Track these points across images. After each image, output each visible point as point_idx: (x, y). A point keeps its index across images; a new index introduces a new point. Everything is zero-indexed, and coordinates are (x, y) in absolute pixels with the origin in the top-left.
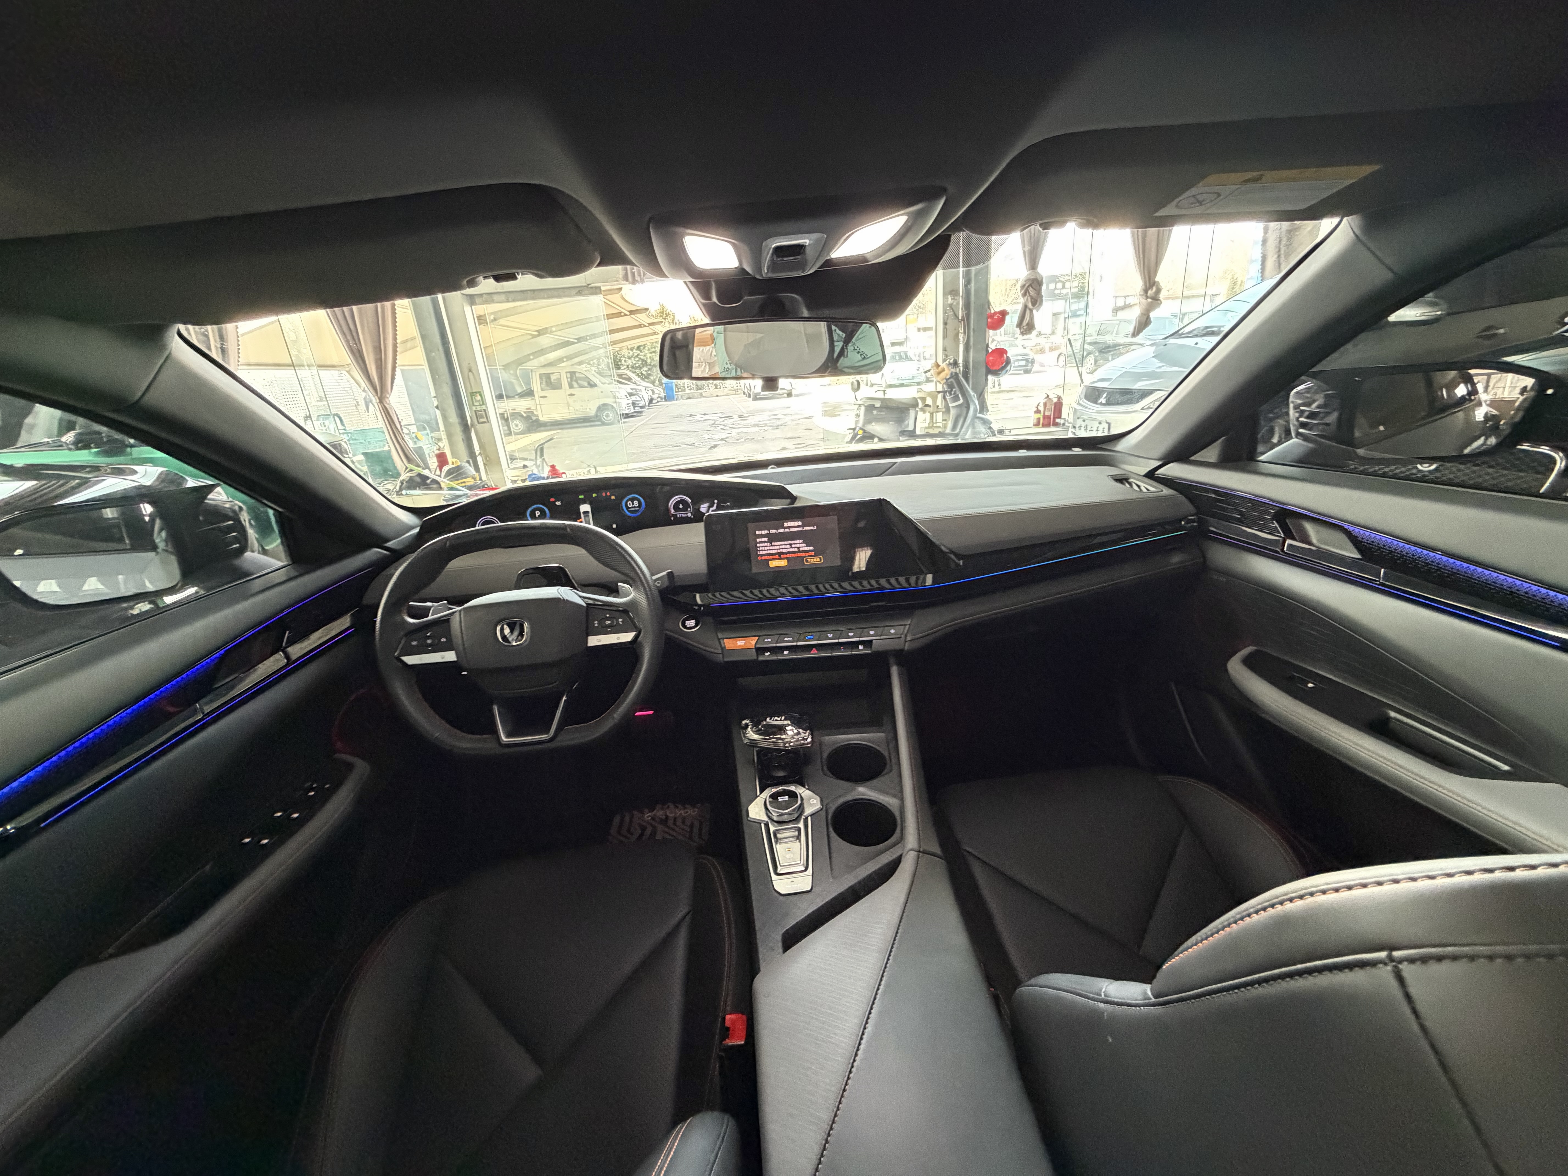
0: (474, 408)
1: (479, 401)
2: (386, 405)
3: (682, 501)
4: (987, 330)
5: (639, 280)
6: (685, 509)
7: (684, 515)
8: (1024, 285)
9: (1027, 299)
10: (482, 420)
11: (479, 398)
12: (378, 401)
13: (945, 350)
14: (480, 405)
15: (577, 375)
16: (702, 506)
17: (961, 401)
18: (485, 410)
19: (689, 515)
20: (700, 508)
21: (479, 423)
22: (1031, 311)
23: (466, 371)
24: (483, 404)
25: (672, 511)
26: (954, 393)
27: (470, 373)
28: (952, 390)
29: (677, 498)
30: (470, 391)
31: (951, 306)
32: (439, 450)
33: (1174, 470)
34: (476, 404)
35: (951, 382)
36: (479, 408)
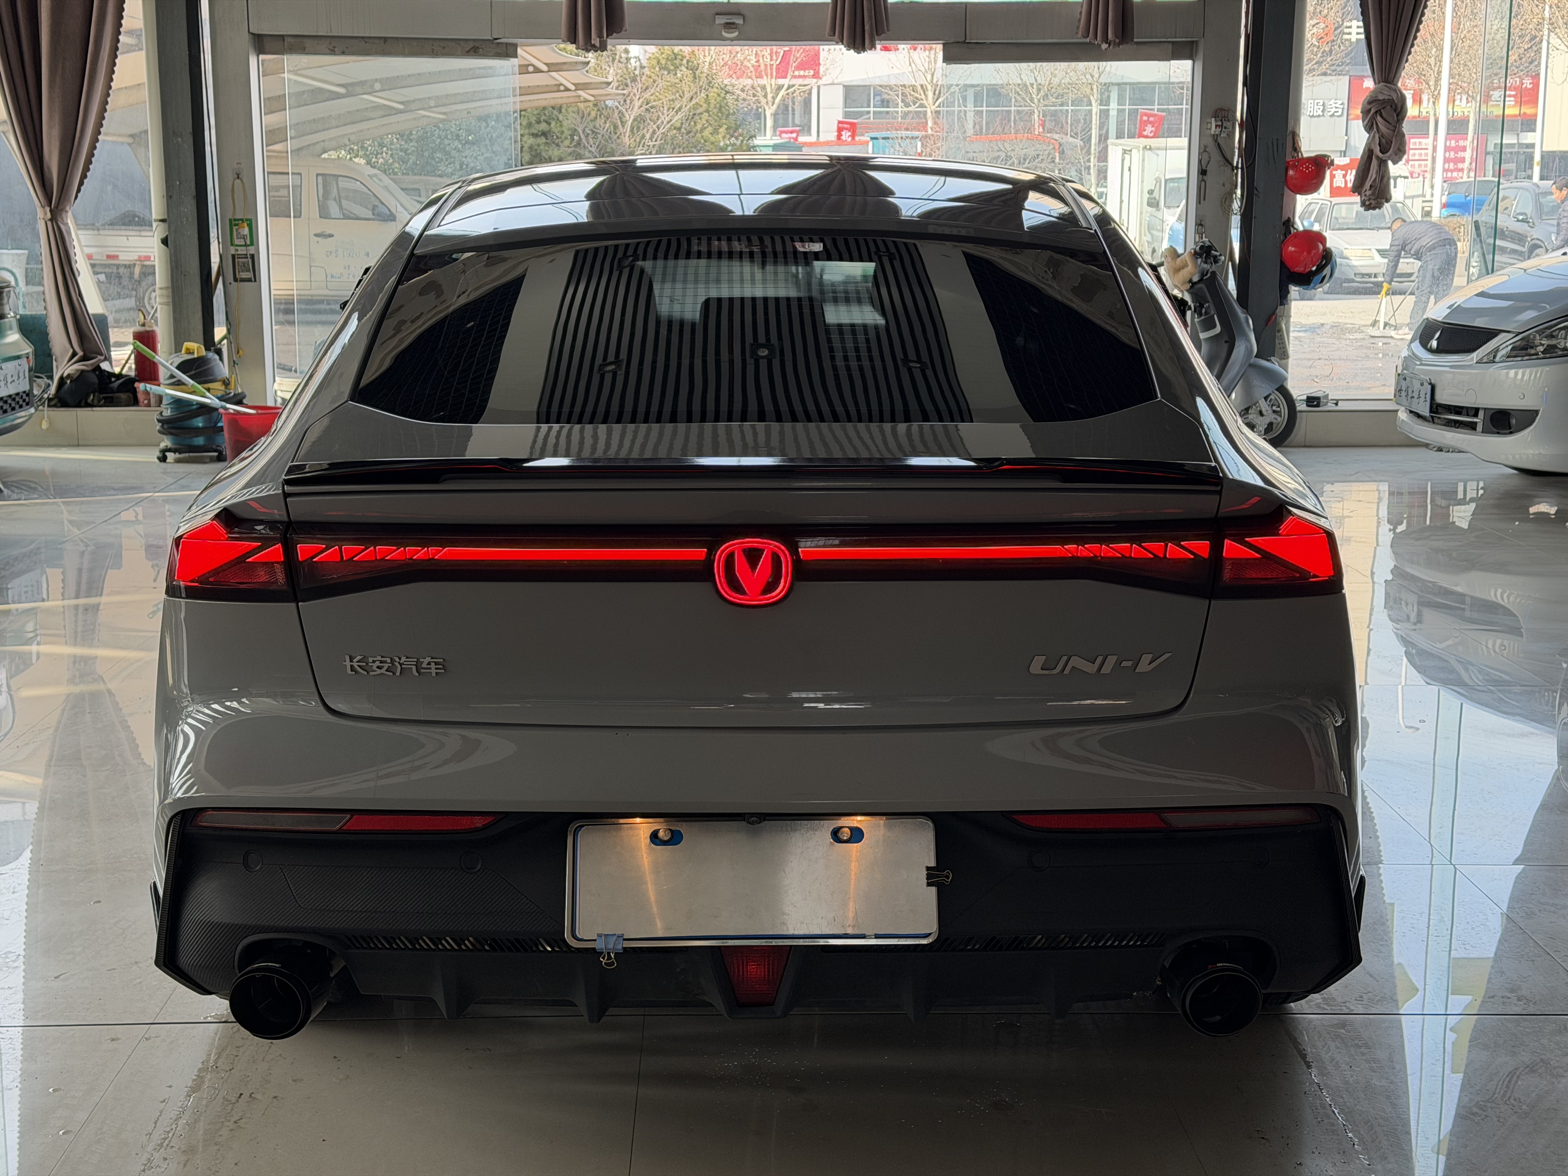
0: (232, 251)
1: (244, 237)
2: (62, 226)
4: (1287, 192)
5: (598, 44)
8: (1370, 110)
9: (1374, 137)
10: (244, 275)
11: (246, 231)
12: (49, 216)
13: (1201, 225)
14: (246, 245)
15: (343, 183)
17: (1218, 329)
18: (252, 256)
21: (236, 280)
22: (1382, 164)
23: (230, 176)
24: (252, 244)
26: (1206, 313)
27: (238, 181)
28: (1202, 306)
30: (230, 216)
31: (1215, 138)
32: (144, 325)
34: (237, 242)
35: (1201, 289)
36: (242, 251)
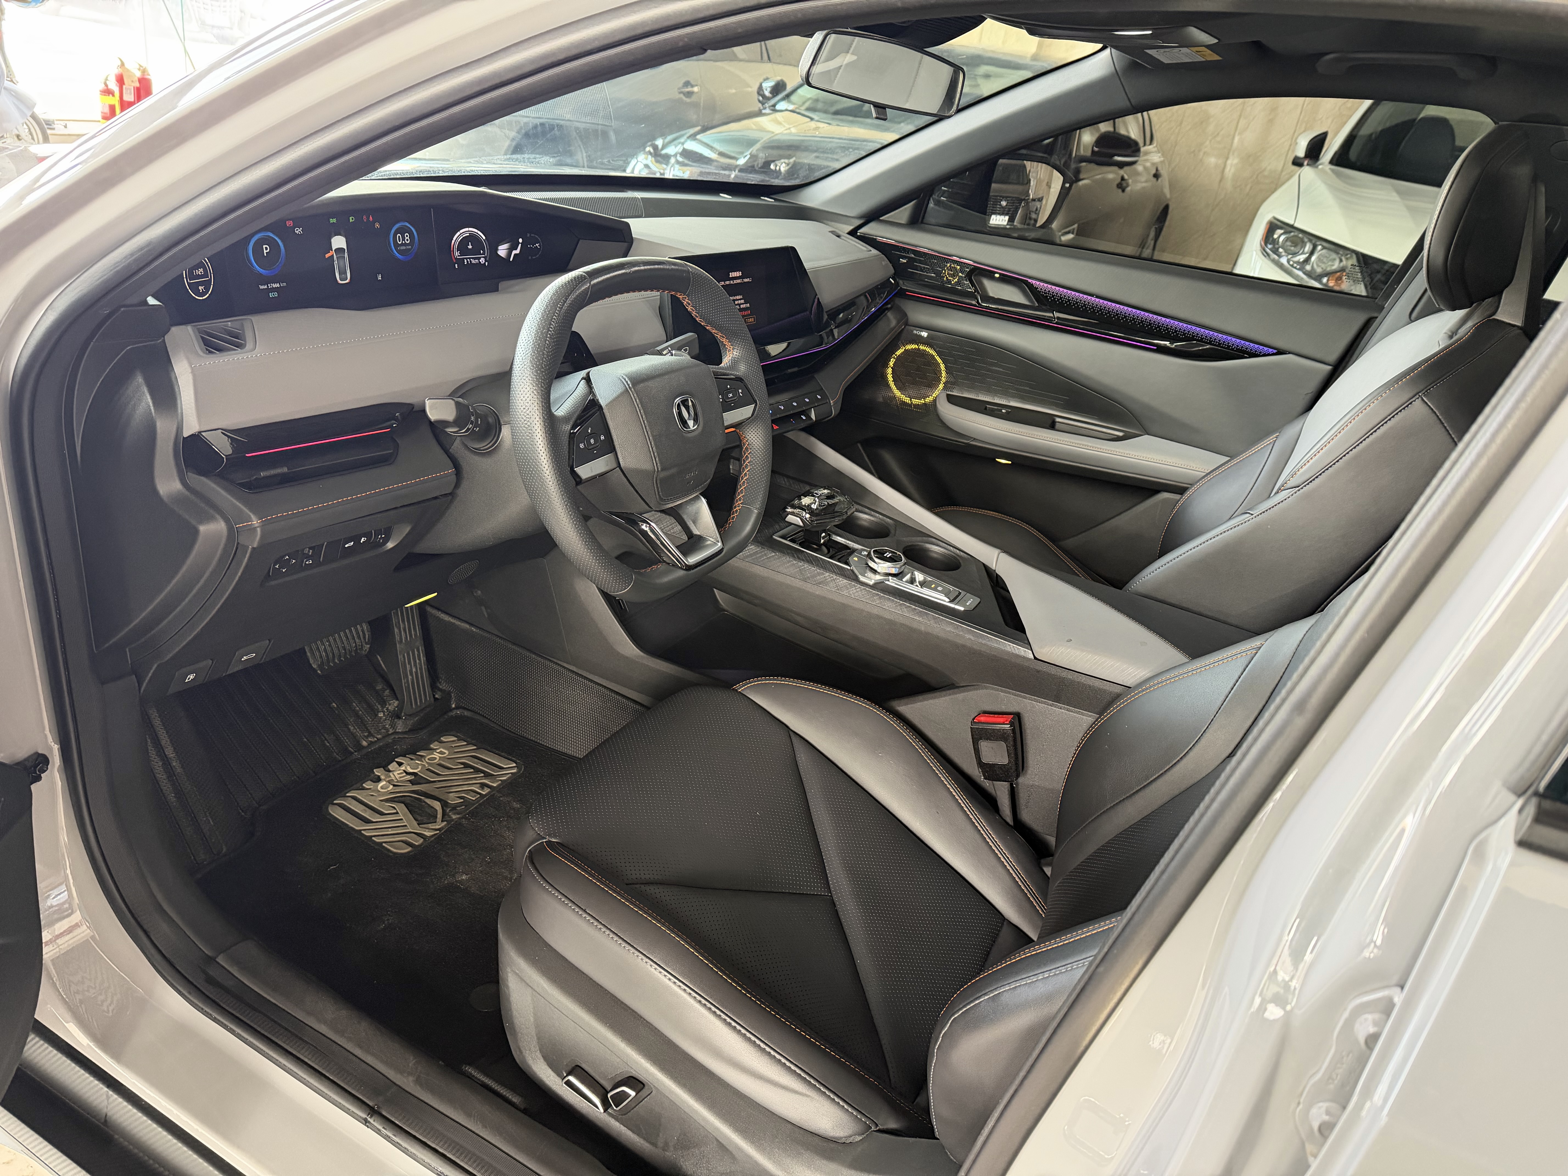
3: (472, 238)
6: (476, 251)
7: (473, 261)
16: (500, 248)
19: (482, 260)
20: (497, 250)
25: (457, 254)
29: (465, 232)
33: (871, 229)
